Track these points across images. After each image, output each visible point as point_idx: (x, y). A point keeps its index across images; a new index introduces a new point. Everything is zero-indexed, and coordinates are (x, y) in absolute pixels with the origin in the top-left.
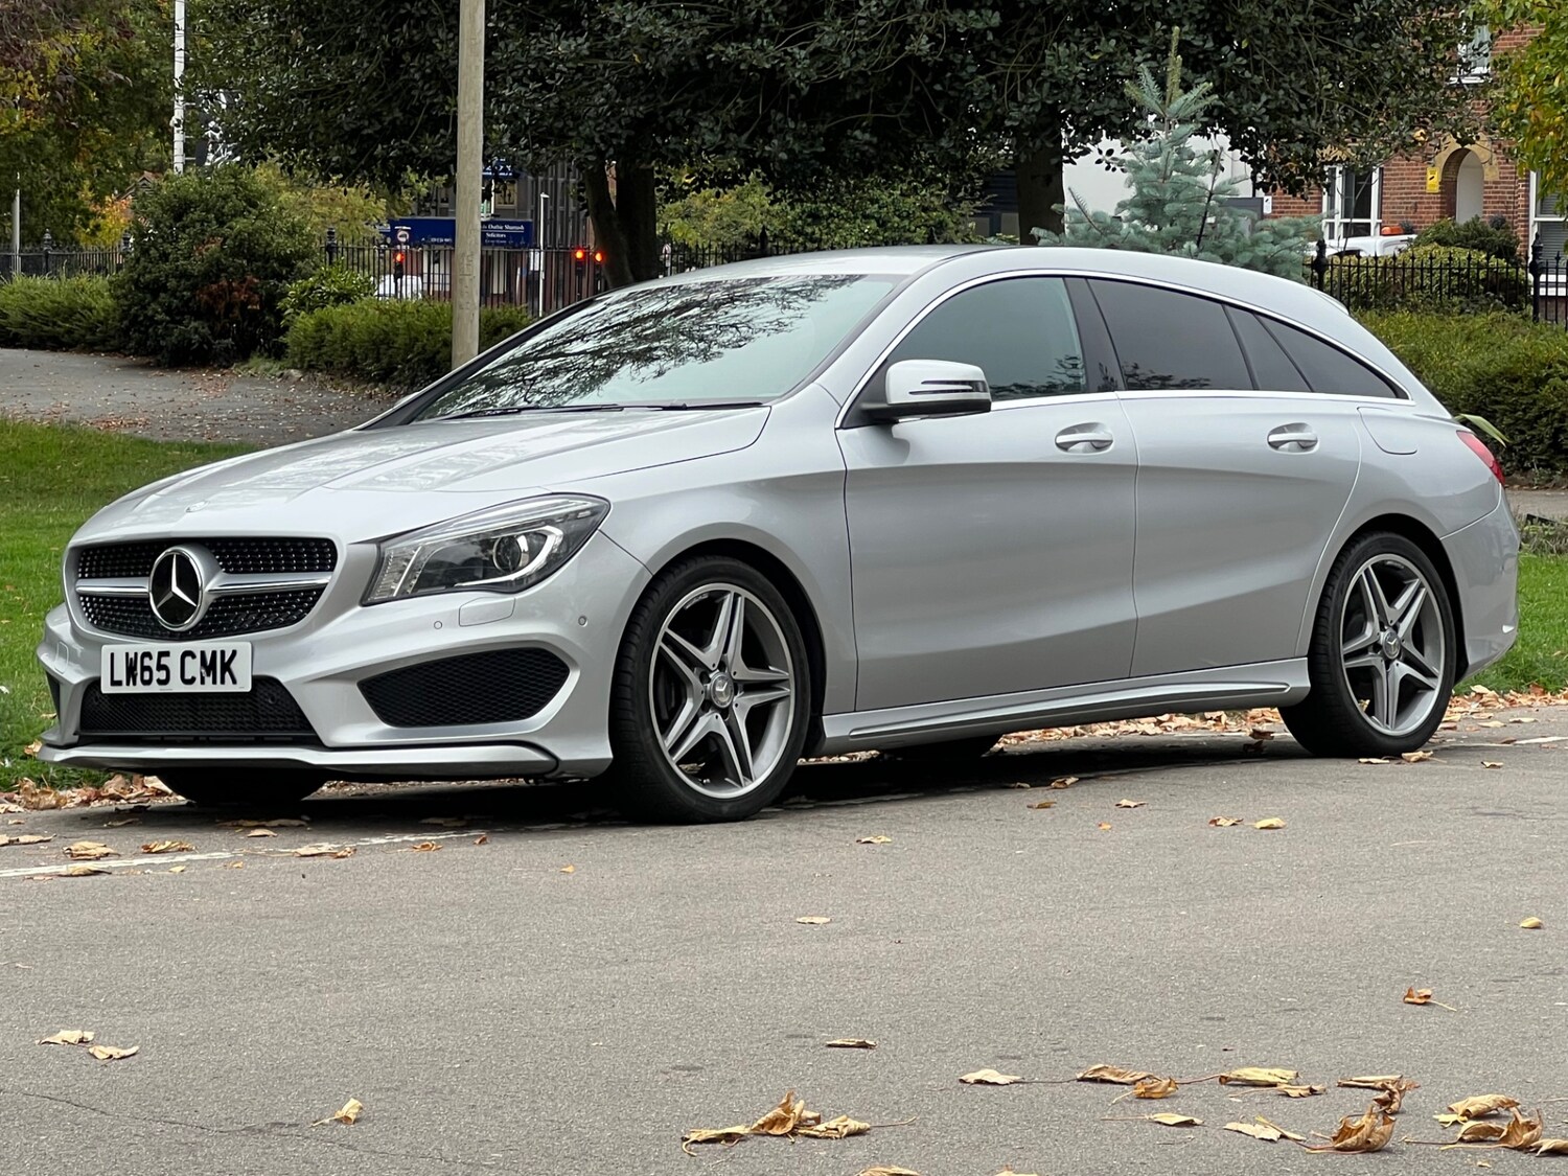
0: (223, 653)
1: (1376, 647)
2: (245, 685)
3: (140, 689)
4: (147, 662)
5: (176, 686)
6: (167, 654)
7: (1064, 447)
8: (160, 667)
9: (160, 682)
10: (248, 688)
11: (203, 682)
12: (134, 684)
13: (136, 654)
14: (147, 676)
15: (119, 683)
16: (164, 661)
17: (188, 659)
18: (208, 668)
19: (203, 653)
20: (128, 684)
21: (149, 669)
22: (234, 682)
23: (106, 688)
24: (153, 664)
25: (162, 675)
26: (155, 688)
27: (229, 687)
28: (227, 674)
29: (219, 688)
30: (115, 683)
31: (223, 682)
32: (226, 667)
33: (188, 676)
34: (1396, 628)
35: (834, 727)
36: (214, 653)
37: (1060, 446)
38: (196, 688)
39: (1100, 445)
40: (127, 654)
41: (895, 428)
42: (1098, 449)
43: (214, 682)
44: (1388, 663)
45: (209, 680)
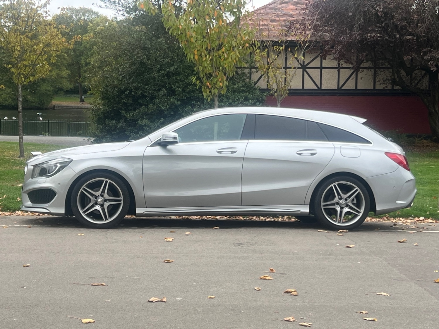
1: (338, 204)
7: (220, 152)
34: (346, 200)
35: (138, 211)
37: (218, 152)
39: (233, 152)
41: (168, 147)
42: (232, 153)
44: (342, 208)
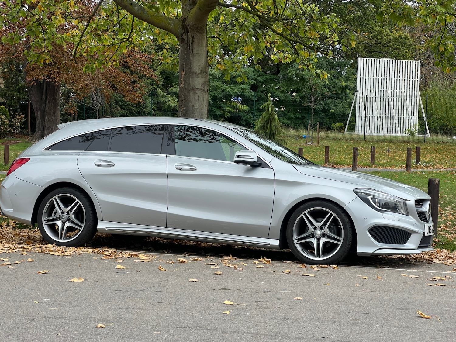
15: (428, 233)
23: (426, 235)
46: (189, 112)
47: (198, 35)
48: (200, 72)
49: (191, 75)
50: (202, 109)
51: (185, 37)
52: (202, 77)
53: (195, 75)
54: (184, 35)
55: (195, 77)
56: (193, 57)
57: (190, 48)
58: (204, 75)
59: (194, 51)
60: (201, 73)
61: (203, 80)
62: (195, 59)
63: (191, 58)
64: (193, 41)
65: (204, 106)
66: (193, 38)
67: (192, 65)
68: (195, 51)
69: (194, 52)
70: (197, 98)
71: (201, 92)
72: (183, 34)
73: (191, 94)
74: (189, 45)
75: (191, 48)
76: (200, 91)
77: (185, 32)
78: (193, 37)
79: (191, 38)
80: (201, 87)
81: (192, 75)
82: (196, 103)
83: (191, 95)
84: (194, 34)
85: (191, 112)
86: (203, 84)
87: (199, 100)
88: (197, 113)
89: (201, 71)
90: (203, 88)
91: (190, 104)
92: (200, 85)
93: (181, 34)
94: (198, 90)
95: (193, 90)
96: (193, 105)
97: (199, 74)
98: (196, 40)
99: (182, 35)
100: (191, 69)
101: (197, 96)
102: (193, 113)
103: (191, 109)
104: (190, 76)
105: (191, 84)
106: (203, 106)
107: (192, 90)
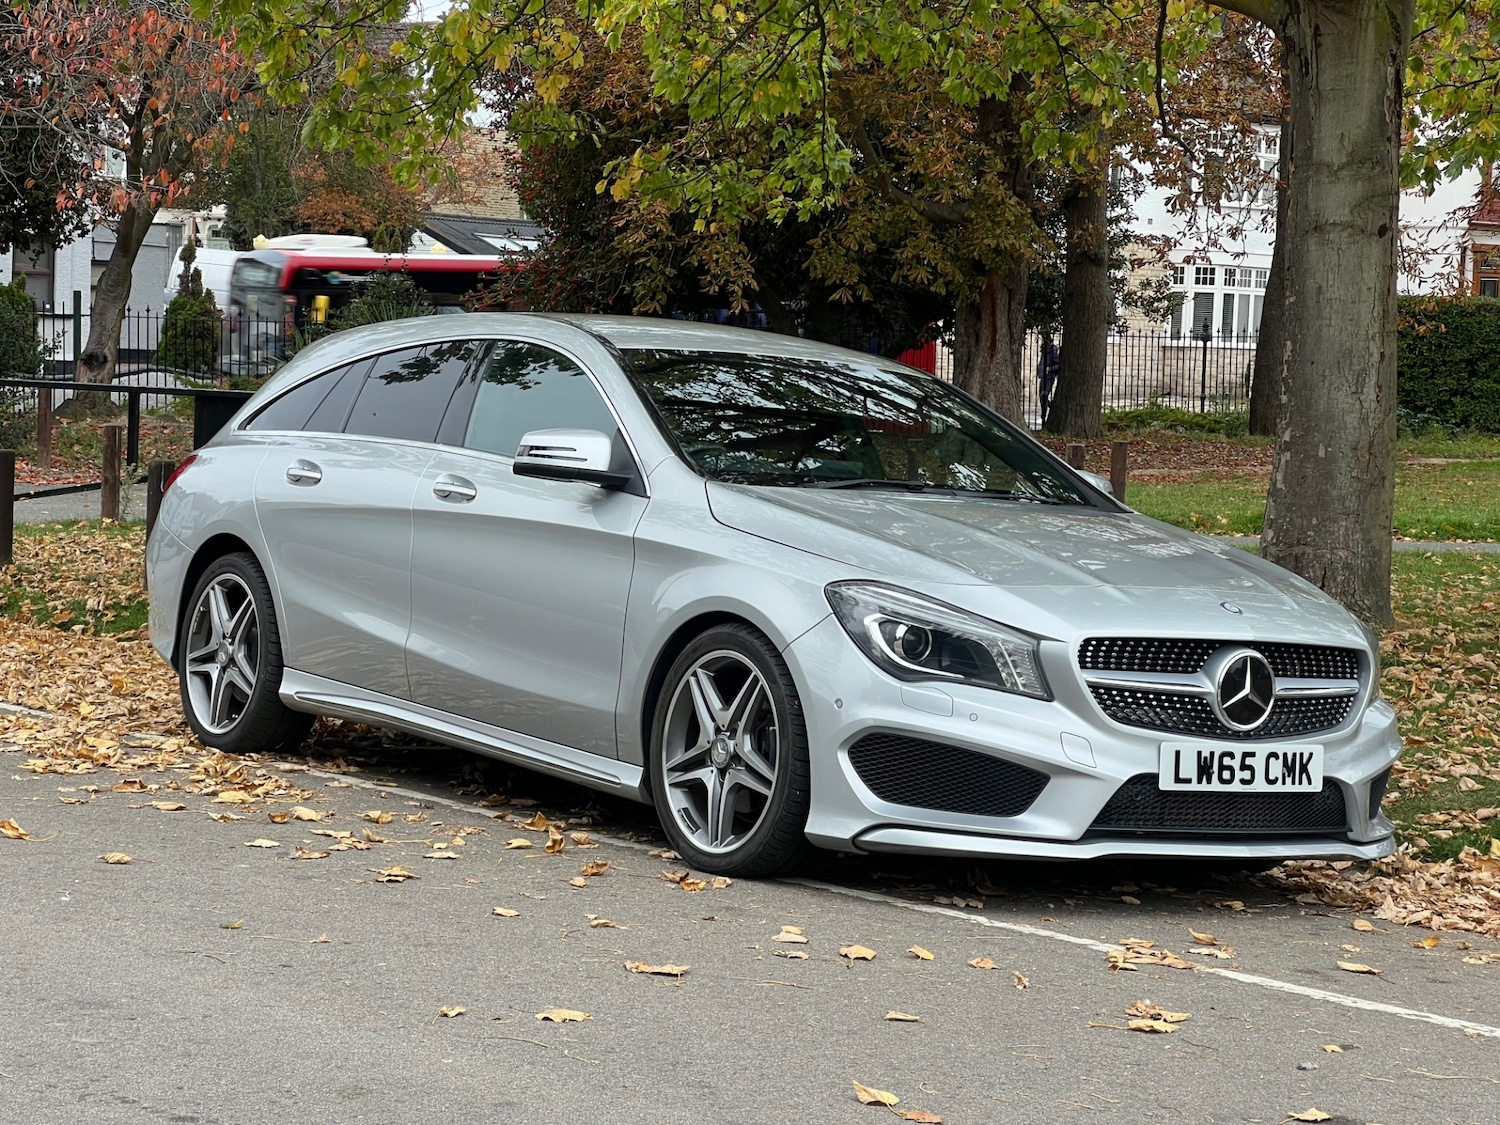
0: (1302, 754)
2: (1317, 786)
3: (1216, 786)
4: (1227, 761)
5: (1260, 786)
6: (1252, 755)
8: (1244, 767)
9: (1243, 782)
10: (1319, 789)
11: (1284, 783)
12: (1209, 781)
13: (1212, 754)
14: (1226, 775)
15: (1189, 781)
16: (1249, 761)
17: (1272, 760)
18: (1289, 769)
19: (1285, 755)
20: (1200, 781)
21: (1231, 769)
22: (1310, 783)
23: (1166, 784)
24: (1236, 764)
25: (1247, 775)
26: (1236, 787)
27: (1305, 788)
28: (1304, 775)
29: (1297, 788)
30: (1178, 780)
31: (1300, 783)
32: (1304, 769)
33: (1271, 777)
36: (1295, 755)
38: (1278, 788)
40: (1199, 753)
43: (1293, 783)
45: (1289, 780)
46: (1306, 314)
47: (1336, 18)
48: (1344, 160)
49: (1311, 173)
50: (1353, 302)
51: (1292, 31)
52: (1355, 179)
53: (1326, 172)
54: (1290, 23)
55: (1327, 180)
56: (1317, 105)
57: (1307, 73)
58: (1364, 171)
59: (1321, 81)
60: (1348, 164)
61: (1358, 190)
62: (1328, 111)
63: (1313, 110)
64: (1318, 45)
65: (1364, 288)
66: (1317, 33)
67: (1315, 136)
68: (1327, 81)
69: (1321, 87)
70: (1335, 259)
71: (1351, 235)
72: (1287, 19)
73: (1312, 243)
74: (1306, 58)
75: (1313, 71)
76: (1345, 234)
77: (1291, 14)
78: (1317, 28)
79: (1309, 32)
80: (1349, 219)
81: (1317, 172)
82: (1331, 277)
83: (1313, 248)
84: (1317, 16)
85: (1311, 311)
86: (1357, 207)
87: (1342, 267)
88: (1334, 317)
89: (1351, 154)
90: (1360, 222)
91: (1311, 284)
92: (1347, 211)
93: (1280, 22)
94: (1338, 228)
95: (1318, 228)
96: (1320, 288)
97: (1341, 168)
98: (1327, 41)
99: (1285, 25)
100: (1310, 149)
101: (1335, 253)
102: (1319, 316)
103: (1311, 303)
104: (1308, 179)
105: (1312, 206)
106: (1360, 291)
107: (1315, 228)
